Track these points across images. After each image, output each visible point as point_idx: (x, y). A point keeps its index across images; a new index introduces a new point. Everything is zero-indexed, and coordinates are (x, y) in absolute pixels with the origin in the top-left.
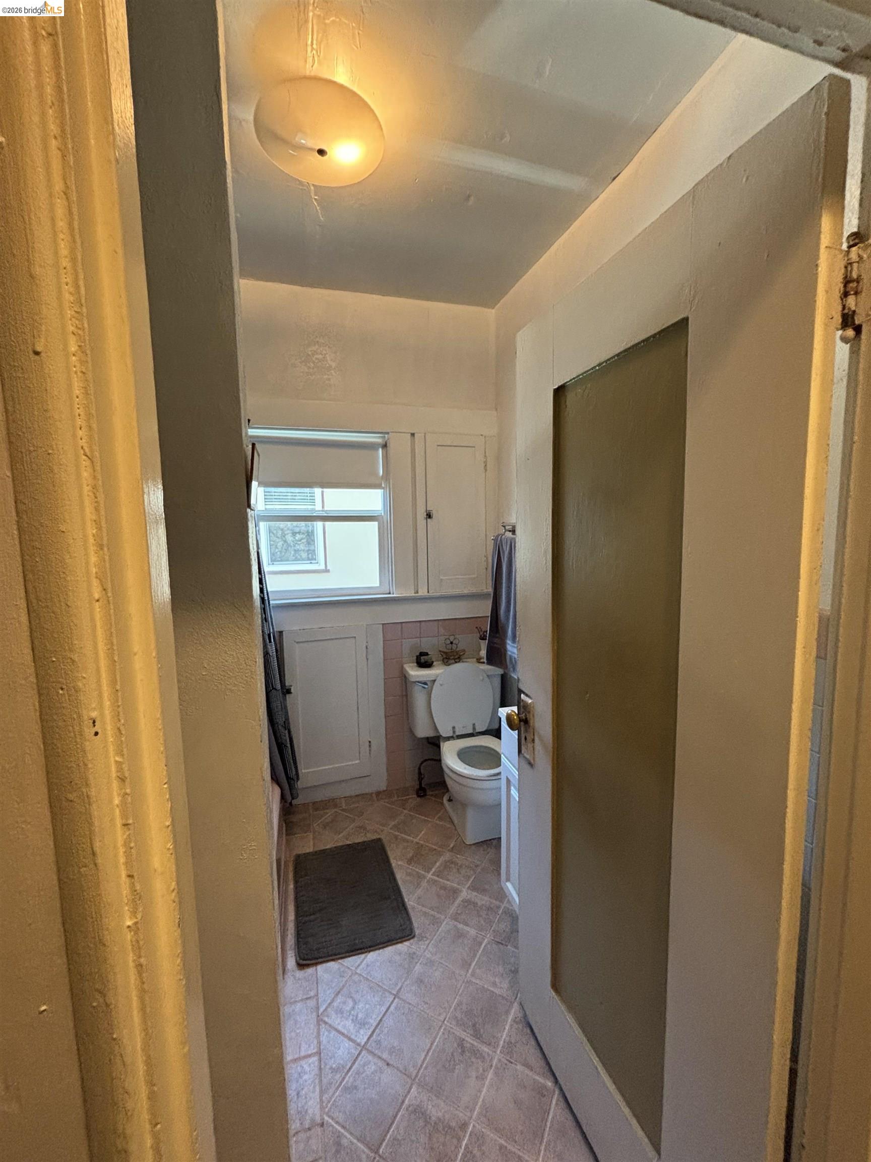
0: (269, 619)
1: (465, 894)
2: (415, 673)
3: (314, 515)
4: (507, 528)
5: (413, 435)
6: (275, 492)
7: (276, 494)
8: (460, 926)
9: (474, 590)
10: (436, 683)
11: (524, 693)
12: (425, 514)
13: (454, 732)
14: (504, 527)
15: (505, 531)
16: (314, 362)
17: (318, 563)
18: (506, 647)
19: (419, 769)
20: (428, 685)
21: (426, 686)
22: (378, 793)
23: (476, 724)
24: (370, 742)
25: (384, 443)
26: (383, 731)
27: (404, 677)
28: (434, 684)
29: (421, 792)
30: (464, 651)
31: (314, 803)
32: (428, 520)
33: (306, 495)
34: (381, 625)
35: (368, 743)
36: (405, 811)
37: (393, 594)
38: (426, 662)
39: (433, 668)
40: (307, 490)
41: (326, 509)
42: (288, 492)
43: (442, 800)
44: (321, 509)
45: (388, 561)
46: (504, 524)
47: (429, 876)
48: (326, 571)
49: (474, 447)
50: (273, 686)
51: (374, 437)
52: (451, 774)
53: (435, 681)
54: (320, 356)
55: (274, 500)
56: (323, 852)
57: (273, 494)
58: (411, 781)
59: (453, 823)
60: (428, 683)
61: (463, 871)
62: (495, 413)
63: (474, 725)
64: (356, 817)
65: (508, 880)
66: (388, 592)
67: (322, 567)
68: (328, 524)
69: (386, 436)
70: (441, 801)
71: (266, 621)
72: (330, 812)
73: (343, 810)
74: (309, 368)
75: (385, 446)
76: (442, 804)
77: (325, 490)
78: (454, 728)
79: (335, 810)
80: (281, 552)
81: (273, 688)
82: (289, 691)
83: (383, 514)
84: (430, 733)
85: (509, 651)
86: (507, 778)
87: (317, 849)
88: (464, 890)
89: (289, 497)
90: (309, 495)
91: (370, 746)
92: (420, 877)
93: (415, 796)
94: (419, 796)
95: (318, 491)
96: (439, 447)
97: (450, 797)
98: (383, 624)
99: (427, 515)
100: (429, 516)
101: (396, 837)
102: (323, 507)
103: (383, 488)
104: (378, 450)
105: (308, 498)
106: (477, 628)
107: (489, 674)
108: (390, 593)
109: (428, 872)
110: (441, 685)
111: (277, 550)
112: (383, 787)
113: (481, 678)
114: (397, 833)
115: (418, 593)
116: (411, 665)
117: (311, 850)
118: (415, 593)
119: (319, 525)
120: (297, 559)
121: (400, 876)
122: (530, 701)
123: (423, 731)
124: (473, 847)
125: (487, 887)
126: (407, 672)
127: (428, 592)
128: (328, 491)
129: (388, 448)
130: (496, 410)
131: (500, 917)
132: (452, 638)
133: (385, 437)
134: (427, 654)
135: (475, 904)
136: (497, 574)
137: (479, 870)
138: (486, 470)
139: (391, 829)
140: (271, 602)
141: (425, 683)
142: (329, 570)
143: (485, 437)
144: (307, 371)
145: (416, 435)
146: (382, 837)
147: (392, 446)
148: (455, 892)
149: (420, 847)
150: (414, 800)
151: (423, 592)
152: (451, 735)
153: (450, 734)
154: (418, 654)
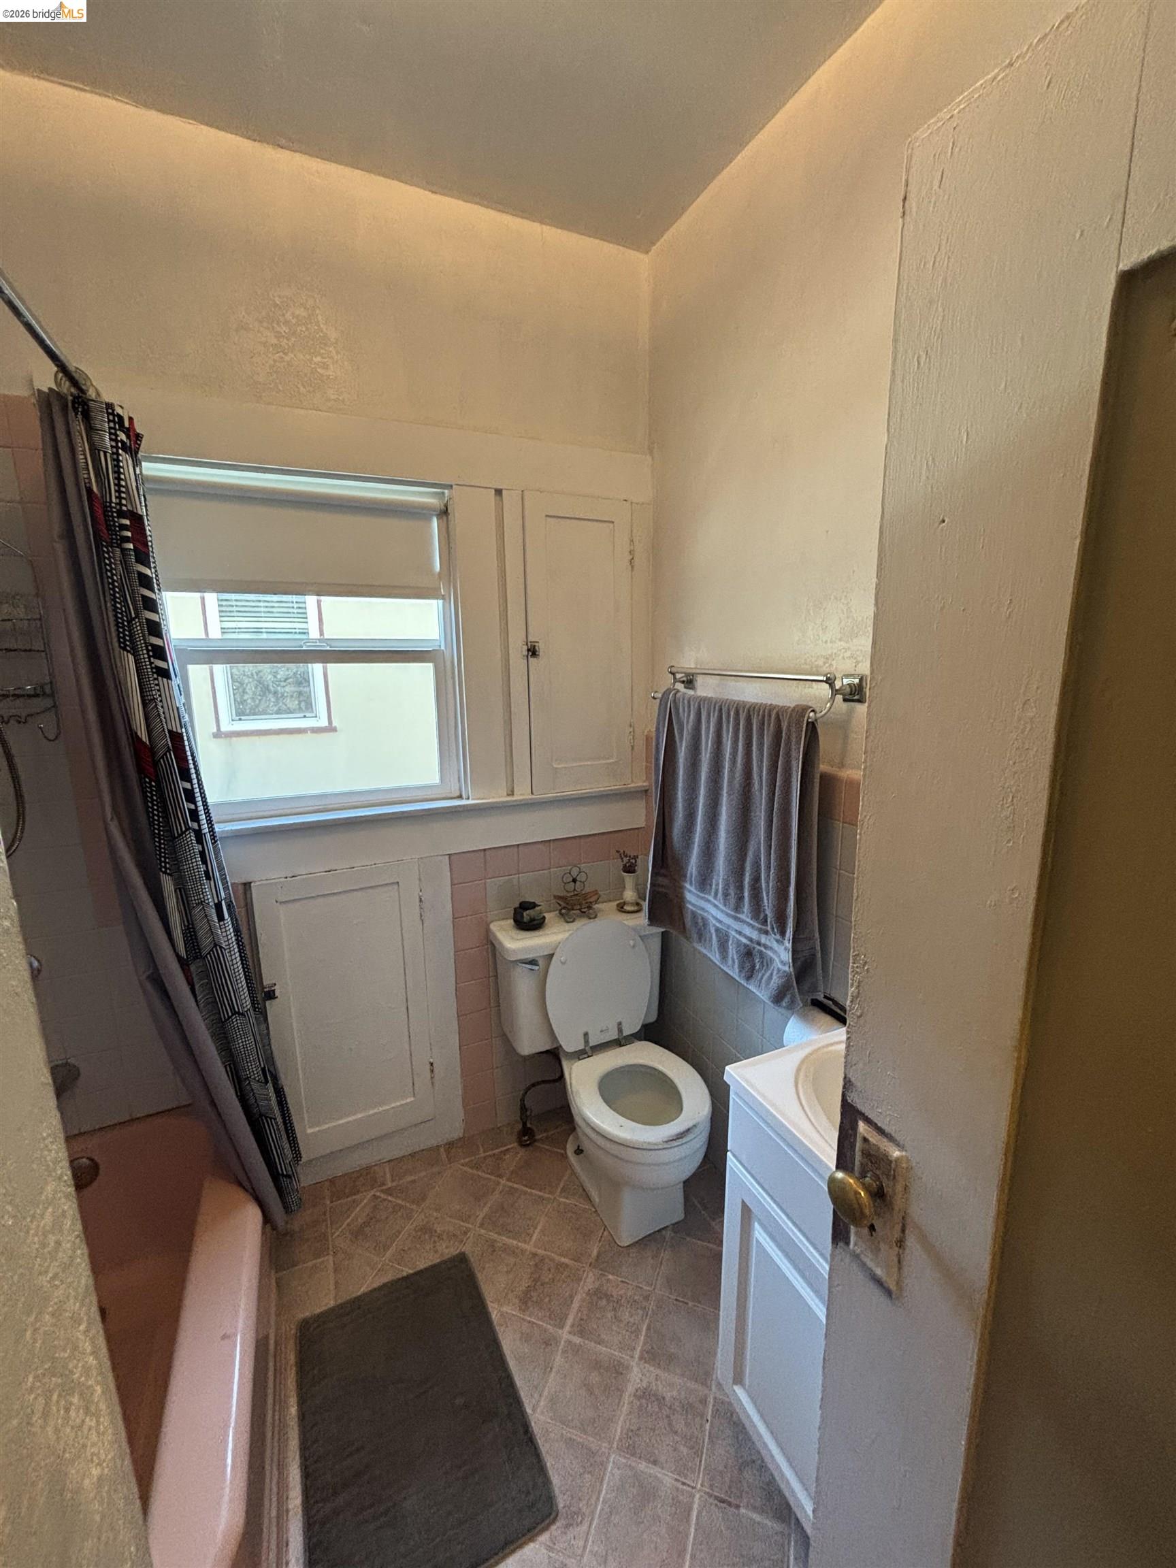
0: (217, 874)
1: (638, 1375)
2: (514, 943)
3: (304, 648)
4: (678, 676)
5: (499, 492)
6: (236, 600)
7: (238, 603)
8: (642, 1466)
9: (614, 785)
10: (554, 958)
11: (868, 1121)
12: (525, 648)
13: (587, 1042)
14: (673, 674)
15: (675, 682)
16: (287, 323)
17: (316, 717)
18: (682, 893)
19: (522, 1100)
20: (538, 964)
21: (537, 968)
22: (450, 1145)
23: (624, 1024)
24: (432, 1064)
25: (443, 507)
26: (455, 1040)
27: (492, 947)
28: (551, 961)
29: (526, 1136)
30: (596, 892)
31: (332, 1181)
32: (531, 659)
33: (291, 605)
34: (447, 857)
35: (428, 1066)
36: (503, 1181)
37: (468, 799)
38: (532, 920)
39: (547, 931)
40: (294, 598)
41: (326, 637)
42: (260, 601)
43: (565, 1149)
44: (318, 636)
45: (456, 737)
46: (674, 670)
47: (565, 1334)
48: (331, 729)
49: (613, 522)
50: (232, 1008)
51: (421, 493)
52: (593, 1135)
53: (552, 955)
54: (301, 312)
55: (235, 614)
56: (356, 1303)
57: (234, 603)
58: (506, 1116)
59: (588, 1198)
60: (540, 962)
61: (625, 1315)
62: (649, 458)
63: (620, 1024)
64: (414, 1207)
65: (738, 1379)
66: (457, 794)
67: (324, 723)
68: (332, 667)
69: (446, 491)
70: (563, 1152)
71: (208, 878)
72: (366, 1198)
73: (389, 1192)
74: (279, 336)
75: (444, 513)
76: (564, 1156)
77: (322, 598)
78: (586, 1034)
79: (372, 1193)
80: (253, 699)
81: (234, 1013)
82: (271, 995)
83: (443, 648)
84: (544, 1045)
85: (690, 903)
86: (743, 1201)
87: (345, 1297)
88: (633, 1364)
89: (262, 609)
90: (296, 605)
91: (432, 1071)
92: (549, 1342)
93: (516, 1144)
94: (523, 1145)
95: (311, 601)
96: (549, 519)
97: (579, 1147)
98: (450, 855)
99: (529, 650)
100: (533, 652)
101: (492, 1244)
102: (322, 633)
103: (443, 598)
104: (429, 520)
105: (295, 611)
106: (618, 852)
107: (643, 933)
108: (460, 797)
109: (562, 1327)
110: (563, 963)
111: (246, 697)
112: (458, 1134)
113: (632, 943)
114: (494, 1236)
115: (513, 794)
116: (503, 923)
117: (332, 1304)
118: (508, 795)
119: (317, 669)
120: (279, 712)
121: (509, 1343)
122: (896, 1153)
123: (529, 1042)
124: (634, 1250)
125: (673, 1349)
126: (495, 937)
127: (532, 793)
128: (327, 601)
129: (450, 517)
130: (651, 452)
131: (711, 1426)
132: (575, 872)
133: (443, 493)
134: (533, 905)
135: (660, 1400)
136: (667, 763)
137: (652, 1305)
138: (632, 567)
139: (482, 1225)
140: (217, 828)
141: (533, 962)
142: (335, 727)
143: (632, 503)
144: (274, 341)
145: (504, 492)
146: (467, 1249)
147: (457, 514)
148: (618, 1370)
149: (539, 1262)
150: (516, 1156)
151: (522, 794)
152: (582, 1047)
153: (580, 1046)
154: (517, 905)
